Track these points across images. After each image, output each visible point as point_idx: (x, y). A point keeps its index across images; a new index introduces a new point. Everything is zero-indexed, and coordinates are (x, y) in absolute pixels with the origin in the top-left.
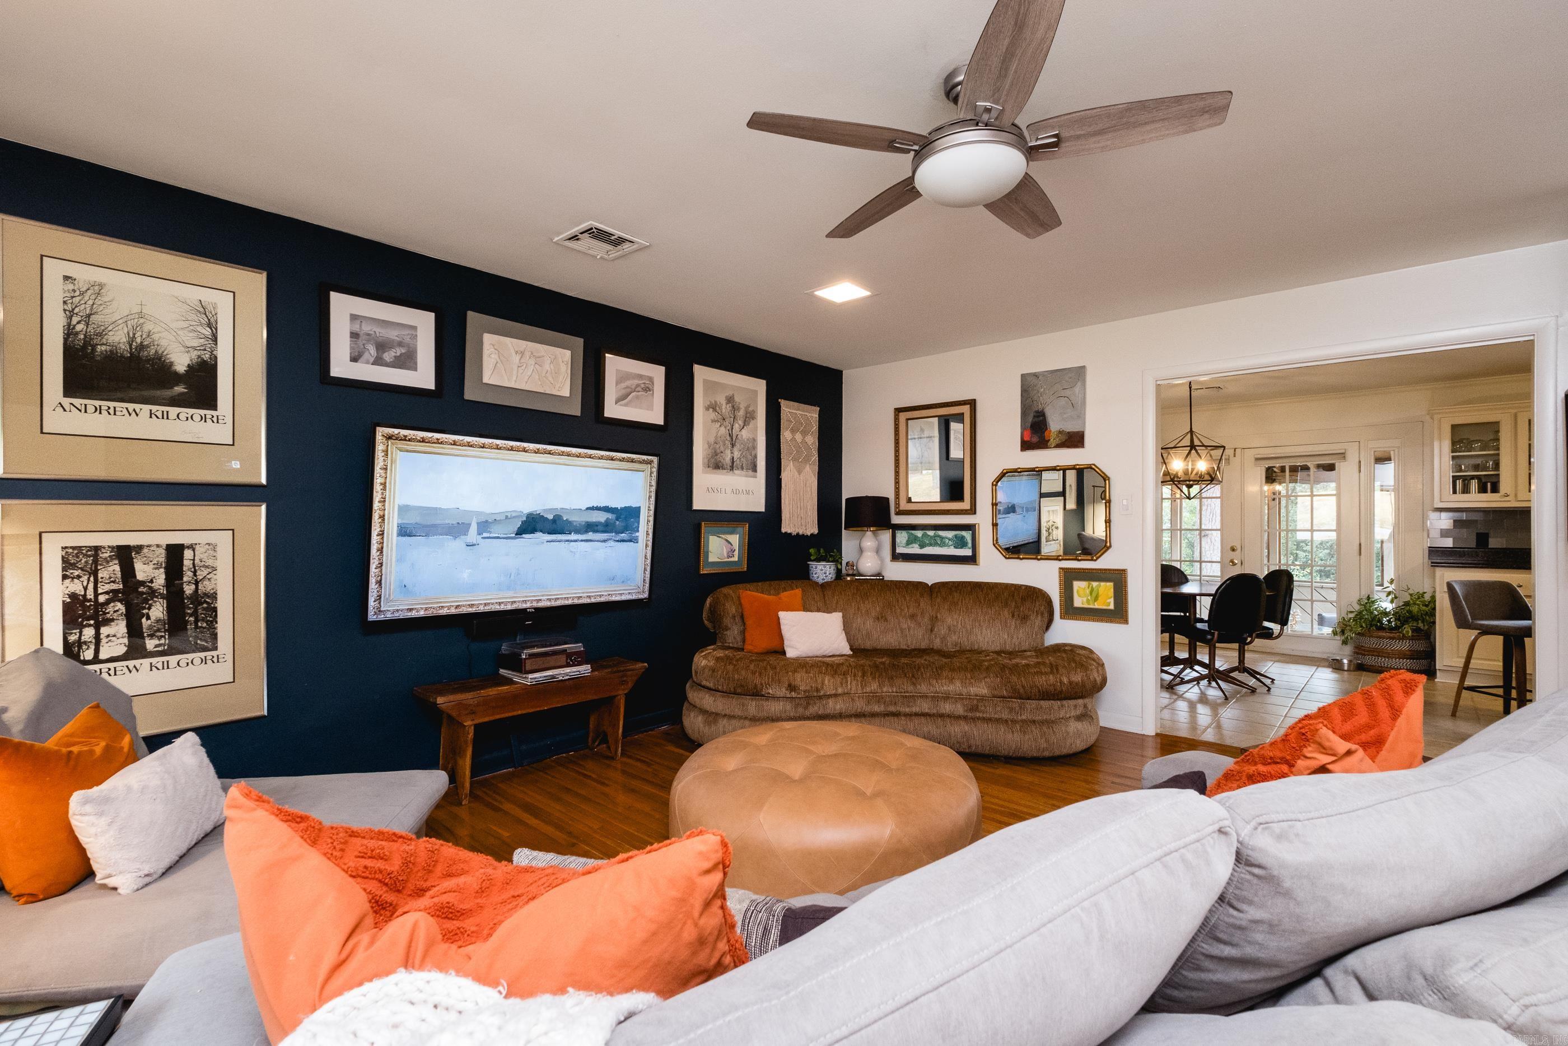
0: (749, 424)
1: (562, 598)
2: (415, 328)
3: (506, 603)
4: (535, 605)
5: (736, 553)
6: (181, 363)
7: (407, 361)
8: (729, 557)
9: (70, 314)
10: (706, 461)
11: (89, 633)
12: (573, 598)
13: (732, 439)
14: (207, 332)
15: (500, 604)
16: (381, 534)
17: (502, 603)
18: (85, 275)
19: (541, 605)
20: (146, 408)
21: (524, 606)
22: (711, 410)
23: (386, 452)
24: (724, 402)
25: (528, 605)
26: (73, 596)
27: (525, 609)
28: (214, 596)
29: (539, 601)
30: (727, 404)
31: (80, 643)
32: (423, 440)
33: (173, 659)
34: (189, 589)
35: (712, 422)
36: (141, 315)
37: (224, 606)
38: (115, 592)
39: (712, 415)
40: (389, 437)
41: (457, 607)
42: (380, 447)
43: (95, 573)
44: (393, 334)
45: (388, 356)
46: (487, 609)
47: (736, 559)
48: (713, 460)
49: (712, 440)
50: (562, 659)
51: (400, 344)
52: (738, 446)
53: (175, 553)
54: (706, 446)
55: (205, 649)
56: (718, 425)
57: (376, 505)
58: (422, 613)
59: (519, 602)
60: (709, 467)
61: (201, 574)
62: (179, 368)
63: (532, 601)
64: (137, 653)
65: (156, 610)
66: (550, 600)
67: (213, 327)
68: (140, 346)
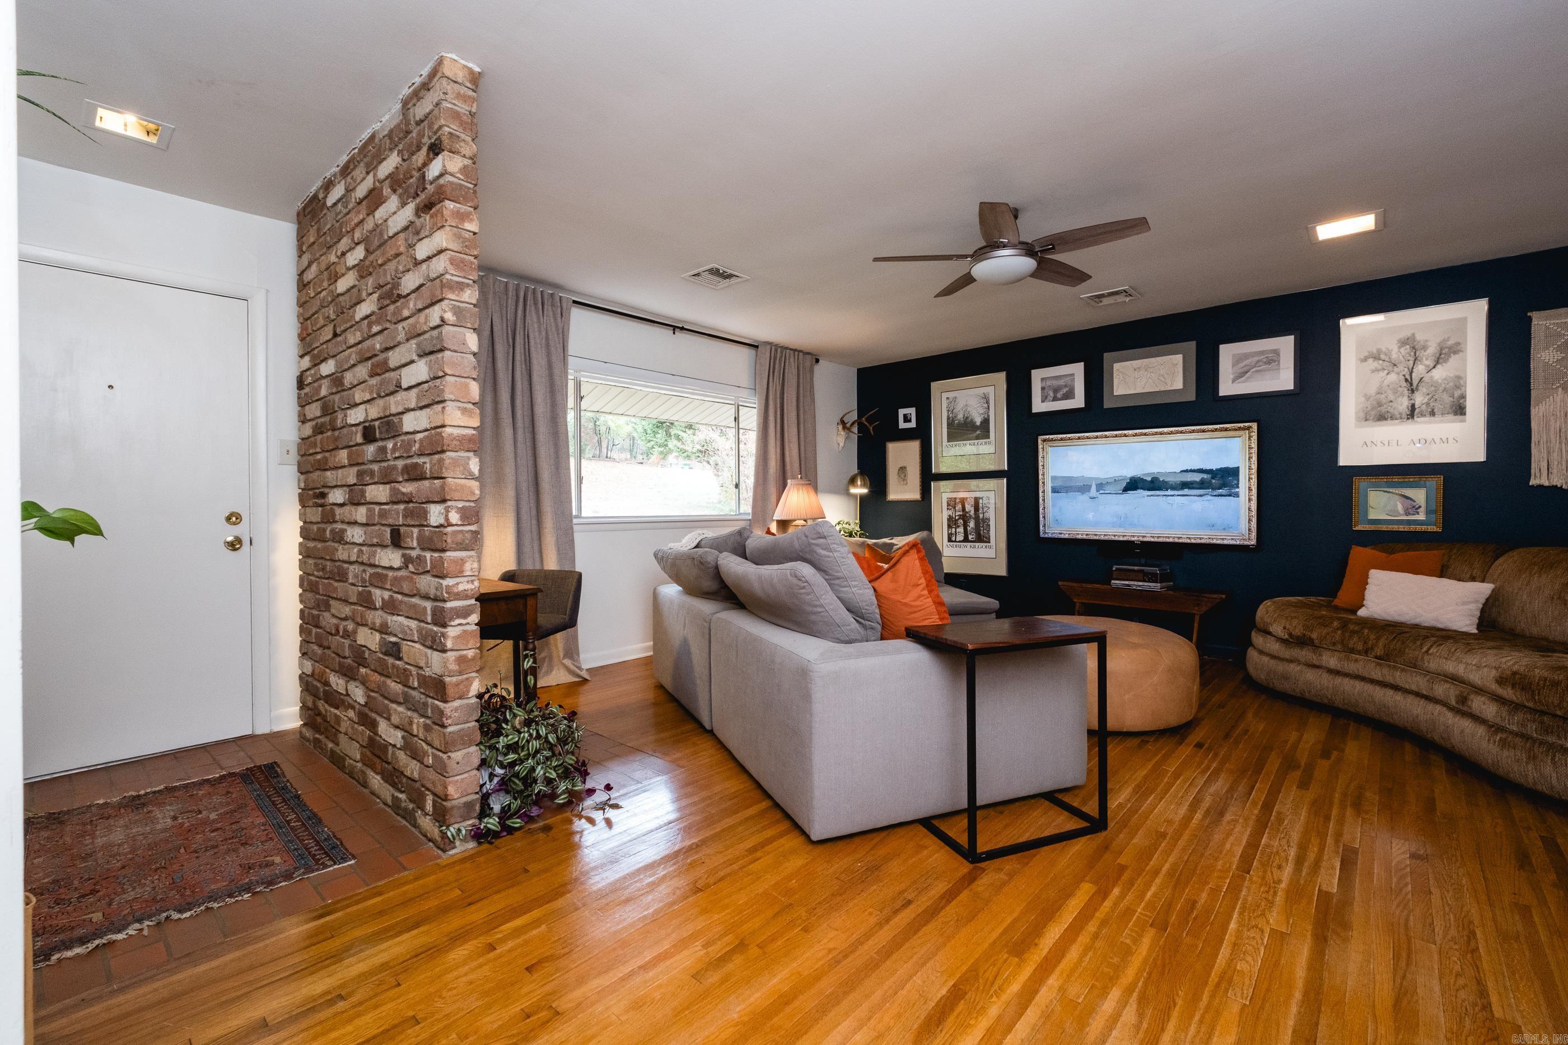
0: (1446, 361)
2: (1073, 375)
3: (1120, 536)
4: (1141, 539)
5: (1422, 510)
6: (978, 421)
7: (1069, 395)
8: (1407, 514)
9: (948, 411)
10: (1362, 415)
11: (954, 530)
12: (1174, 538)
13: (1411, 384)
14: (986, 405)
15: (1115, 536)
16: (1044, 492)
17: (1117, 535)
18: (951, 395)
19: (1145, 539)
20: (969, 442)
21: (1133, 539)
22: (1370, 360)
23: (1043, 448)
24: (1394, 348)
25: (1136, 539)
26: (950, 516)
27: (1133, 542)
28: (989, 520)
29: (1144, 537)
30: (1400, 348)
31: (951, 534)
32: (1062, 439)
33: (977, 544)
34: (981, 516)
35: (1373, 371)
36: (967, 405)
37: (992, 523)
38: (960, 515)
39: (1372, 364)
40: (1044, 441)
41: (1087, 535)
42: (1040, 447)
43: (955, 508)
44: (1061, 382)
45: (1059, 395)
46: (1106, 538)
47: (1421, 517)
48: (1373, 413)
49: (1372, 391)
50: (1140, 576)
51: (1066, 386)
52: (1423, 389)
53: (977, 500)
54: (1363, 399)
55: (986, 542)
56: (1384, 373)
57: (1040, 477)
58: (1067, 536)
59: (1130, 536)
60: (1366, 420)
61: (985, 510)
62: (978, 424)
63: (1138, 537)
64: (966, 540)
65: (972, 524)
66: (1153, 537)
67: (988, 402)
68: (967, 418)
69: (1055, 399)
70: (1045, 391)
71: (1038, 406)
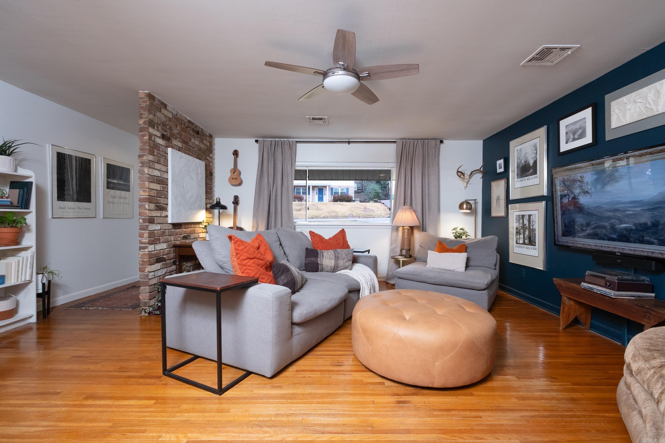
1: (639, 251)
2: (585, 118)
3: (605, 247)
4: (621, 251)
6: (531, 163)
7: (582, 135)
9: (518, 158)
11: (519, 236)
16: (556, 211)
17: (603, 246)
18: (519, 148)
20: (527, 178)
21: (615, 251)
25: (617, 250)
26: (517, 227)
27: (615, 253)
28: (535, 230)
29: (623, 249)
31: (518, 239)
32: (565, 170)
33: (529, 246)
34: (531, 227)
36: (526, 153)
37: (537, 232)
38: (521, 226)
40: (555, 173)
41: (583, 244)
43: (519, 221)
44: (577, 126)
45: (576, 137)
46: (596, 248)
50: (603, 282)
53: (529, 217)
55: (534, 245)
57: (554, 199)
59: (612, 247)
61: (534, 223)
62: (531, 165)
63: (619, 249)
64: (524, 243)
65: (527, 233)
66: (631, 250)
67: (536, 150)
68: (526, 161)
69: (574, 139)
70: (568, 134)
71: (564, 147)
